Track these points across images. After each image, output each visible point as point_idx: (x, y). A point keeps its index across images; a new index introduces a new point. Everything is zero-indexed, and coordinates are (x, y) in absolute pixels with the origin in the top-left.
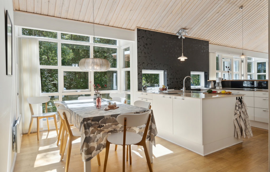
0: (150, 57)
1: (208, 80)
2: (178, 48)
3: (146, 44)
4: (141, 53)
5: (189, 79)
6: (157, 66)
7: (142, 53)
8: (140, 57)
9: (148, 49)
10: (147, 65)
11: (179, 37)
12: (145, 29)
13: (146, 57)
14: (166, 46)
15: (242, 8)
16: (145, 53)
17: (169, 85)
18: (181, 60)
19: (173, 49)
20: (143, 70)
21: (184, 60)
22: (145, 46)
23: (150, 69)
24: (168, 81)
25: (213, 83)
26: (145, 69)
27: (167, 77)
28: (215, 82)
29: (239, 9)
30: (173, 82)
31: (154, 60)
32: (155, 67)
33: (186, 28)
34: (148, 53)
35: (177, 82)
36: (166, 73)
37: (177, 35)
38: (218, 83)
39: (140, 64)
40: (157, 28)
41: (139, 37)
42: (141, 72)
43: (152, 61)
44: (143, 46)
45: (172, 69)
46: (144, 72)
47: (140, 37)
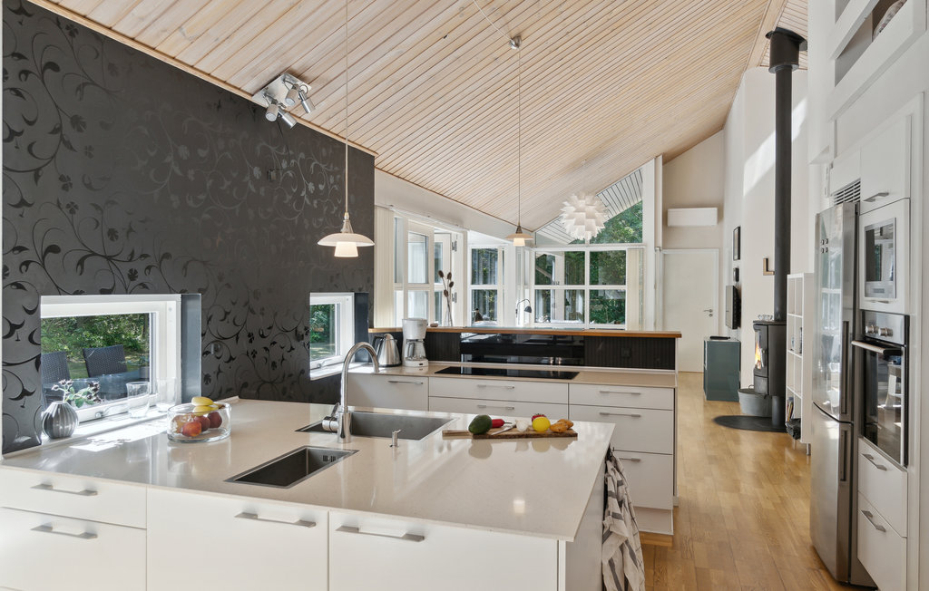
0: (97, 207)
1: (370, 331)
2: (257, 172)
3: (77, 122)
4: (37, 177)
5: (304, 332)
6: (149, 268)
7: (40, 181)
8: (22, 203)
9: (91, 156)
10: (81, 263)
11: (271, 117)
12: (69, 16)
13: (72, 208)
14: (202, 153)
15: (517, 45)
16: (62, 178)
17: (213, 377)
18: (337, 254)
19: (235, 175)
20: (43, 298)
21: (355, 254)
22: (68, 130)
23: (104, 292)
24: (205, 353)
25: (393, 343)
26: (59, 291)
27: (203, 335)
28: (398, 336)
29: (507, 46)
30: (231, 359)
31: (130, 230)
32: (133, 275)
33: (306, 74)
34: (89, 186)
35: (254, 353)
36: (196, 307)
37: (260, 100)
38: (414, 342)
39: (25, 256)
40: (152, 31)
41: (20, 56)
42: (34, 311)
43: (112, 234)
44: (55, 131)
45: (228, 285)
46: (54, 308)
47: (29, 65)
